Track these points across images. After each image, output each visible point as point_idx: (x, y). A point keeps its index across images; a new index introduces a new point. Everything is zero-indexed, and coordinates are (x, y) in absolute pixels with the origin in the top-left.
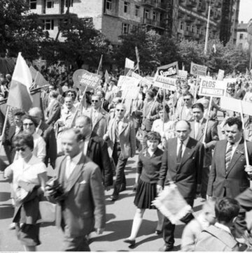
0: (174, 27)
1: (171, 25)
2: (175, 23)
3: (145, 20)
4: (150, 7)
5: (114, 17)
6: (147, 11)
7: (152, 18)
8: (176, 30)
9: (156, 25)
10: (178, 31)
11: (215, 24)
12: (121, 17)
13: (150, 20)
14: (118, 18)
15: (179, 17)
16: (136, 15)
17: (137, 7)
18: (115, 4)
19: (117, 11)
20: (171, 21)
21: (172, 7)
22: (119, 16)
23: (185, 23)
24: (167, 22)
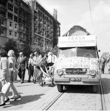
0: (32, 41)
1: (31, 40)
2: (33, 39)
3: (20, 38)
4: (21, 33)
5: (5, 37)
6: (20, 34)
7: (23, 37)
8: (34, 42)
9: (24, 40)
10: (35, 43)
11: (51, 40)
12: (8, 37)
13: (22, 38)
14: (7, 37)
15: (35, 37)
16: (15, 36)
17: (16, 33)
18: (5, 32)
19: (6, 34)
20: (31, 39)
21: (31, 33)
22: (7, 36)
23: (38, 40)
24: (29, 39)
